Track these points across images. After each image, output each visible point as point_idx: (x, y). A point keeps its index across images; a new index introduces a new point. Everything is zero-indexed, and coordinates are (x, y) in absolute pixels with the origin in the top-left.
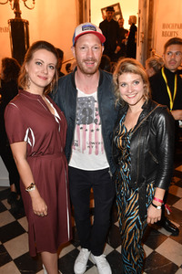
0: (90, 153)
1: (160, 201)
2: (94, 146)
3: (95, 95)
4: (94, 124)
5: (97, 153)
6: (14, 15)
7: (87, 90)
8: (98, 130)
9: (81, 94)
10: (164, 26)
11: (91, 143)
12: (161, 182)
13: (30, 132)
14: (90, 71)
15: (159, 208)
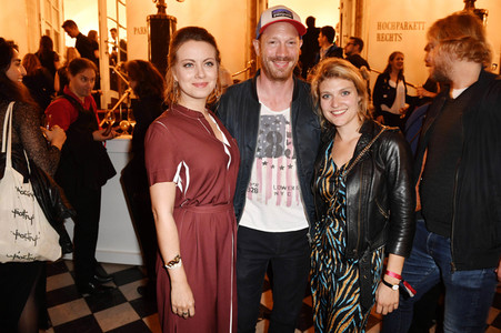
0: (278, 203)
1: (396, 276)
2: (285, 192)
3: (287, 113)
4: (284, 158)
5: (289, 204)
6: (157, 9)
7: (275, 105)
8: (290, 167)
9: (265, 111)
10: (380, 26)
11: (280, 187)
12: (399, 245)
13: (183, 169)
14: (280, 74)
15: (396, 287)
